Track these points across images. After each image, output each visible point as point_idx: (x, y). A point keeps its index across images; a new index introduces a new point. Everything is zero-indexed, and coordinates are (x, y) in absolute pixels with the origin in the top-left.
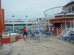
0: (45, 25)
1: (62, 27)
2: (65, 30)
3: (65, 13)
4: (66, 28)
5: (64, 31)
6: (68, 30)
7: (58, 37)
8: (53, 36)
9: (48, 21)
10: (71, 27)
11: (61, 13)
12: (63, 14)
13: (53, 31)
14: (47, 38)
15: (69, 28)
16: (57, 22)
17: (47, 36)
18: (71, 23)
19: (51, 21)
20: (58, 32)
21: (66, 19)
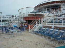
0: (20, 21)
1: (33, 23)
2: (35, 25)
3: (35, 13)
4: (36, 24)
5: (34, 27)
6: (38, 26)
7: (30, 31)
8: (26, 31)
9: (22, 18)
10: (40, 23)
11: (33, 12)
12: (34, 13)
13: (26, 27)
14: (21, 33)
15: (38, 25)
16: (29, 20)
17: (21, 31)
18: (39, 20)
19: (25, 18)
20: (30, 27)
21: (36, 17)
